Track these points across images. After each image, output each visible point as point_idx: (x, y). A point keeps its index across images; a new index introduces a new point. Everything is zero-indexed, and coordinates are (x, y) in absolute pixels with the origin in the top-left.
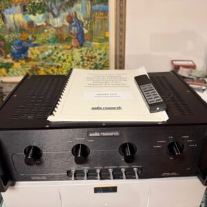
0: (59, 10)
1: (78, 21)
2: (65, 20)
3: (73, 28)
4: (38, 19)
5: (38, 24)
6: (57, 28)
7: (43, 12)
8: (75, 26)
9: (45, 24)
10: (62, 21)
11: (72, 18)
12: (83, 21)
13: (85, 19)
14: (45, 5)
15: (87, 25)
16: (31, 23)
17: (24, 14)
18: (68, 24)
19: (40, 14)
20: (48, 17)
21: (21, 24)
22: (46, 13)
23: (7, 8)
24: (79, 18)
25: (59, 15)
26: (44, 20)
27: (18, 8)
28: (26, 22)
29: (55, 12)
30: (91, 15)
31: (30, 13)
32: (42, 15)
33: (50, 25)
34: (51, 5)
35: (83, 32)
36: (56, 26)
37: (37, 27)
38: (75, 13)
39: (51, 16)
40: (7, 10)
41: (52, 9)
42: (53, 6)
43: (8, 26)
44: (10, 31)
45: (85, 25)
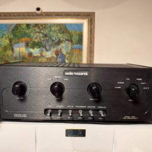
0: (50, 47)
3: (59, 59)
4: (36, 52)
5: (35, 55)
8: (60, 57)
12: (66, 54)
15: (68, 57)
16: (30, 54)
17: (26, 48)
19: (37, 48)
20: (42, 51)
26: (40, 52)
30: (71, 51)
33: (43, 56)
35: (65, 62)
36: (47, 57)
38: (61, 49)
39: (44, 50)
40: (16, 45)
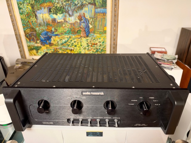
0: (73, 12)
1: (86, 19)
2: (77, 18)
3: (82, 24)
4: (59, 17)
5: (59, 21)
6: (71, 24)
7: (62, 13)
8: (84, 22)
9: (63, 21)
10: (75, 19)
11: (82, 17)
13: (90, 18)
14: (64, 8)
15: (92, 22)
16: (54, 20)
17: (50, 14)
18: (79, 21)
19: (60, 14)
21: (47, 20)
22: (64, 13)
23: (39, 10)
24: (86, 17)
25: (73, 15)
26: (63, 18)
27: (46, 10)
28: (51, 19)
29: (70, 13)
30: (94, 15)
31: (54, 14)
32: (62, 15)
33: (67, 22)
34: (68, 8)
35: (89, 27)
36: (71, 22)
37: (58, 22)
38: (84, 14)
39: (67, 15)
40: (39, 11)
41: (69, 10)
42: (69, 9)
43: (39, 21)
44: (40, 25)
45: (90, 22)
